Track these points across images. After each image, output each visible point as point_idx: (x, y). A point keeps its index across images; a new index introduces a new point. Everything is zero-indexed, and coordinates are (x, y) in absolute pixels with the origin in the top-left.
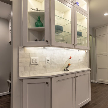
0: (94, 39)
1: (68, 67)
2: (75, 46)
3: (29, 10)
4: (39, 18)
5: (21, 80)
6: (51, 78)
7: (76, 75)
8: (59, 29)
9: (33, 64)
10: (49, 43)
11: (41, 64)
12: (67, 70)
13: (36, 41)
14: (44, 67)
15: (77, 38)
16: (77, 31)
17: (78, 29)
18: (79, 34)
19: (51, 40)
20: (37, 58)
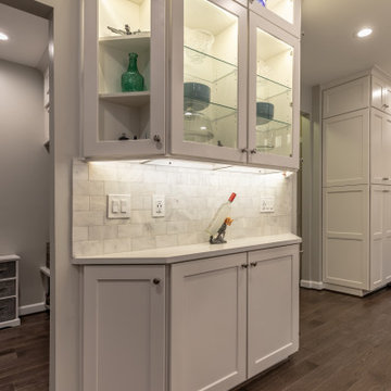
0: (317, 128)
1: (222, 230)
2: (247, 155)
3: (103, 33)
4: (133, 57)
5: (80, 267)
6: (167, 265)
7: (248, 259)
8: (197, 95)
9: (113, 218)
10: (162, 147)
11: (138, 218)
12: (220, 241)
13: (123, 138)
14: (148, 227)
15: (257, 128)
16: (258, 101)
17: (262, 94)
18: (265, 112)
19: (169, 136)
20: (126, 197)
